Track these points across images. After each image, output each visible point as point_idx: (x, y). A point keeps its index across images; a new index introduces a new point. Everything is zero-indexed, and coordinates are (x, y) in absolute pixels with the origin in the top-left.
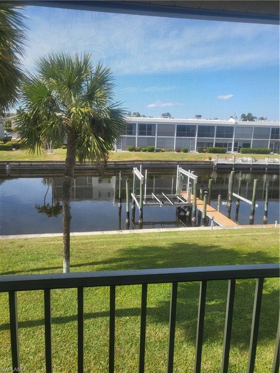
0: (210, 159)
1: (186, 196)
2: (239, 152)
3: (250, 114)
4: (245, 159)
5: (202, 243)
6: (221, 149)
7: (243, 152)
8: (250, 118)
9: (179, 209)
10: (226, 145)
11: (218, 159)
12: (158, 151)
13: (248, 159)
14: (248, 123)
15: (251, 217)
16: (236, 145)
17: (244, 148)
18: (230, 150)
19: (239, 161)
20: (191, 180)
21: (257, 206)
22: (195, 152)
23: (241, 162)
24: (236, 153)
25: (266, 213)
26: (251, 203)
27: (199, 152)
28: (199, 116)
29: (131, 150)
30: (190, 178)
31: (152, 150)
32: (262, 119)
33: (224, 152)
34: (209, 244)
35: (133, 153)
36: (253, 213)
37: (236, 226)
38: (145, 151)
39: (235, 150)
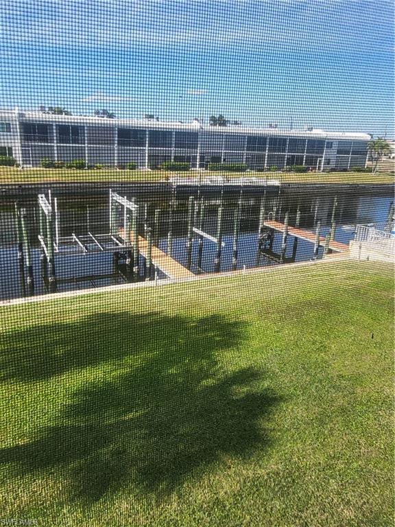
0: (167, 178)
1: (123, 235)
2: (206, 169)
3: (221, 117)
4: (214, 178)
5: (135, 310)
6: (183, 164)
7: (212, 169)
8: (221, 121)
9: (118, 256)
10: (188, 159)
11: (176, 179)
12: (90, 167)
13: (217, 179)
14: (218, 128)
15: (216, 261)
16: (202, 158)
17: (213, 163)
18: (194, 166)
19: (207, 181)
20: (130, 211)
21: (223, 244)
22: (147, 169)
23: (209, 183)
24: (202, 170)
25: (236, 254)
26: (215, 240)
27: (152, 169)
28: (151, 117)
29: (47, 166)
30: (127, 208)
31: (81, 167)
32: (236, 123)
33: (186, 169)
34: (145, 309)
35: (51, 171)
36: (219, 255)
37: (191, 277)
38: (70, 167)
39: (201, 166)
